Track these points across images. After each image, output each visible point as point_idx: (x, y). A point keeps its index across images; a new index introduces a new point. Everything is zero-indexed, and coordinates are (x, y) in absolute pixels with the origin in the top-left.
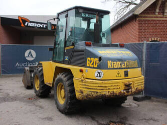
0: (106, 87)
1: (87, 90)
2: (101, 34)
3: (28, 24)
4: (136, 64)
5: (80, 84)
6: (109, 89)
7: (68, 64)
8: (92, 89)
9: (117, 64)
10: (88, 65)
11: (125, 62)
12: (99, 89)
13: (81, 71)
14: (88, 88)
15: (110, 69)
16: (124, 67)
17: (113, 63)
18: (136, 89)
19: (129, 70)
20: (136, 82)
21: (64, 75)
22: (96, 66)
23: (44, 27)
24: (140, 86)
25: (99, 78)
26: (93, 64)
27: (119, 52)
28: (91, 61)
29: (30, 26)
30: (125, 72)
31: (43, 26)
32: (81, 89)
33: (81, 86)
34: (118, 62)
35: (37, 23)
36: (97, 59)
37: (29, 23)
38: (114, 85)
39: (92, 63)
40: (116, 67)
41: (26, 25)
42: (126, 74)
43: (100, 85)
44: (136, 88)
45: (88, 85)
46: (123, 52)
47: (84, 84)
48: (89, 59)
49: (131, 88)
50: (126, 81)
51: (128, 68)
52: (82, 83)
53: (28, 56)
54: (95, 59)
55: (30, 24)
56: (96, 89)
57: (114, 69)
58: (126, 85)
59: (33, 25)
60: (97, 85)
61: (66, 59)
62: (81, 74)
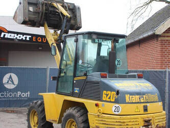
0: (124, 122)
1: (104, 126)
2: (116, 62)
3: (5, 35)
4: (156, 98)
5: (96, 120)
6: (127, 125)
7: (79, 97)
8: (110, 124)
9: (136, 98)
10: (104, 99)
11: (144, 96)
12: (117, 125)
13: (97, 105)
14: (105, 124)
15: (128, 103)
16: (143, 101)
17: (131, 96)
18: (157, 126)
19: (148, 104)
20: (156, 118)
21: (76, 110)
22: (113, 100)
23: (28, 39)
24: (161, 123)
25: (117, 113)
26: (110, 98)
27: (137, 84)
28: (107, 95)
29: (7, 39)
30: (144, 106)
31: (26, 38)
32: (97, 125)
33: (97, 122)
34: (136, 96)
35: (18, 33)
36: (114, 93)
37: (7, 34)
38: (132, 120)
39: (108, 97)
40: (135, 101)
41: (2, 36)
42: (146, 109)
43: (118, 121)
44: (156, 124)
45: (105, 121)
46: (141, 84)
47: (100, 119)
48: (105, 92)
49: (151, 125)
50: (146, 117)
51: (148, 102)
52: (98, 119)
53: (8, 82)
54: (112, 92)
55: (8, 36)
56: (114, 125)
57: (132, 103)
58: (145, 121)
59: (12, 36)
60: (115, 121)
61: (76, 91)
62: (96, 109)
